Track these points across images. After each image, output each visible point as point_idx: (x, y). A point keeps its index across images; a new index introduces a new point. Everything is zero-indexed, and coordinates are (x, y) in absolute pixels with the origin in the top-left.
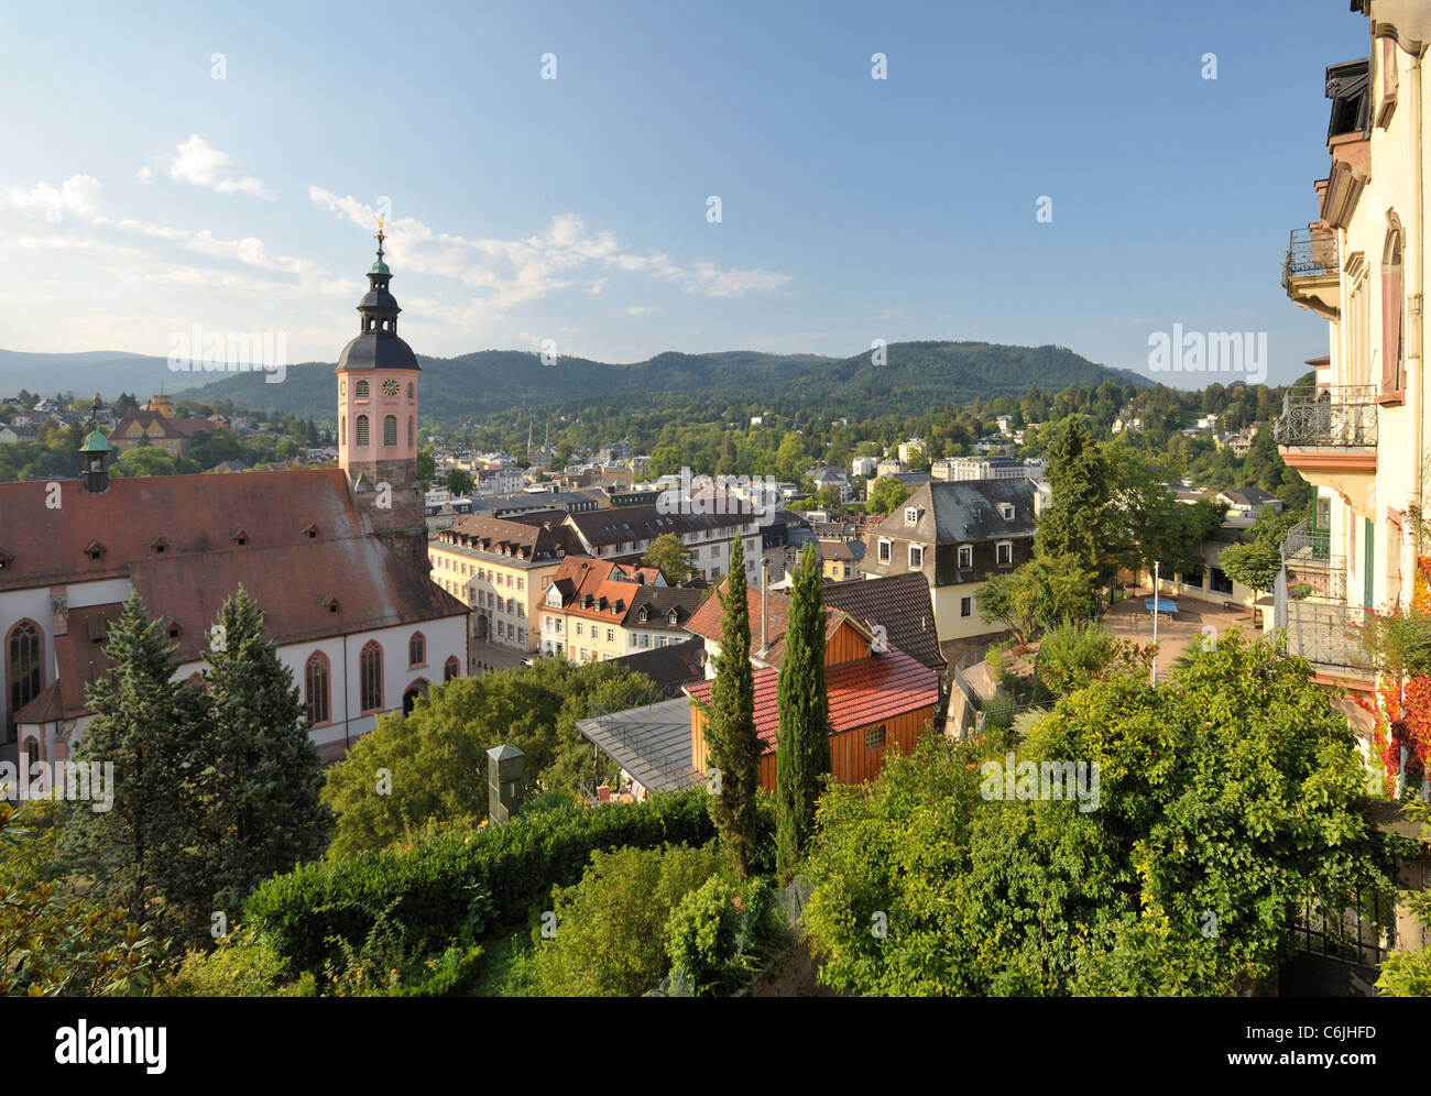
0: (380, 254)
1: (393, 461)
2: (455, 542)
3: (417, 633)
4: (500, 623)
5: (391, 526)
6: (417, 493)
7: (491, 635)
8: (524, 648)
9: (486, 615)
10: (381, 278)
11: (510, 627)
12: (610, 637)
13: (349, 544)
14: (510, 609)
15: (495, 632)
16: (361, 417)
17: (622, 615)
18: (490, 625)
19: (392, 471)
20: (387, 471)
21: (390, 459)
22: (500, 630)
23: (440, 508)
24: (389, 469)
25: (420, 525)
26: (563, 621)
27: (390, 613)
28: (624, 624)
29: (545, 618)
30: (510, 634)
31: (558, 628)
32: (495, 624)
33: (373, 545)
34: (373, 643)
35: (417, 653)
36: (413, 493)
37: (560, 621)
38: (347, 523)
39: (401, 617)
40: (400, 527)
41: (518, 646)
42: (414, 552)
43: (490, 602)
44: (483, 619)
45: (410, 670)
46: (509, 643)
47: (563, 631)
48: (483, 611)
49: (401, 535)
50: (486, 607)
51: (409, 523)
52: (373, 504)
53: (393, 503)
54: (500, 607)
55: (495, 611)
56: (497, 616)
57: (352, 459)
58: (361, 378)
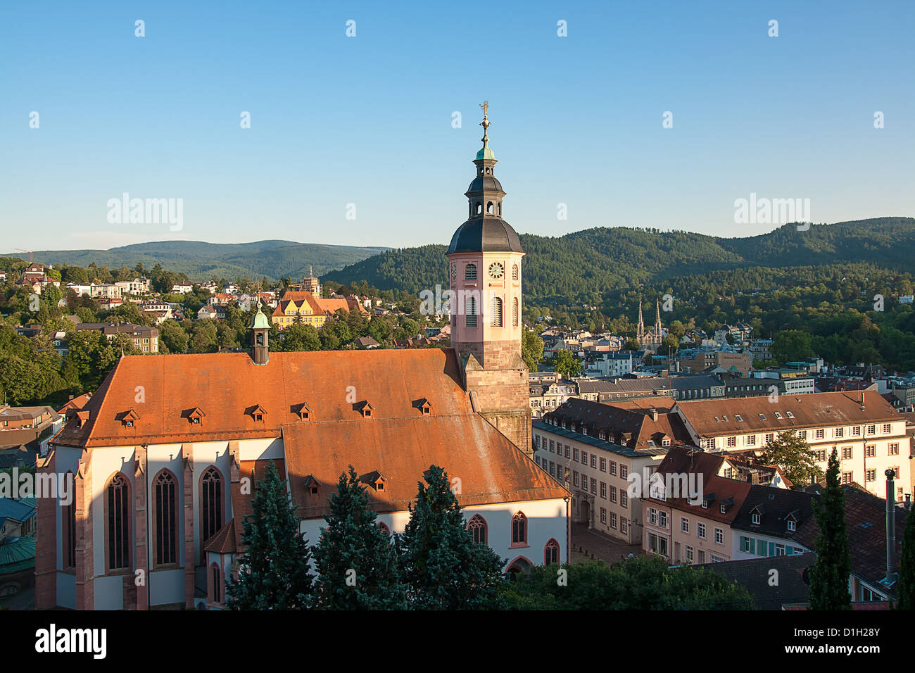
0: (485, 140)
1: (499, 343)
2: (559, 424)
3: (520, 513)
4: (603, 510)
5: (497, 406)
6: (521, 374)
7: (593, 522)
8: (626, 538)
9: (589, 500)
10: (487, 164)
11: (613, 515)
12: (719, 538)
13: (458, 421)
14: (613, 498)
15: (598, 519)
17: (733, 515)
18: (593, 511)
19: (498, 352)
20: (494, 352)
21: (497, 340)
22: (603, 518)
24: (495, 350)
25: (524, 407)
26: (668, 515)
27: (494, 490)
28: (734, 525)
29: (648, 509)
30: (613, 523)
31: (663, 523)
32: (598, 512)
33: (481, 423)
34: (480, 518)
35: (520, 531)
36: (518, 374)
37: (664, 514)
38: (457, 399)
39: (504, 495)
40: (504, 407)
41: (621, 536)
42: (518, 432)
43: (594, 488)
44: (585, 503)
45: (513, 547)
46: (611, 532)
47: (668, 526)
48: (586, 496)
49: (506, 414)
50: (589, 492)
51: (514, 404)
52: (480, 383)
53: (499, 384)
54: (603, 493)
55: (598, 498)
56: (599, 502)
57: (461, 340)
58: (471, 261)
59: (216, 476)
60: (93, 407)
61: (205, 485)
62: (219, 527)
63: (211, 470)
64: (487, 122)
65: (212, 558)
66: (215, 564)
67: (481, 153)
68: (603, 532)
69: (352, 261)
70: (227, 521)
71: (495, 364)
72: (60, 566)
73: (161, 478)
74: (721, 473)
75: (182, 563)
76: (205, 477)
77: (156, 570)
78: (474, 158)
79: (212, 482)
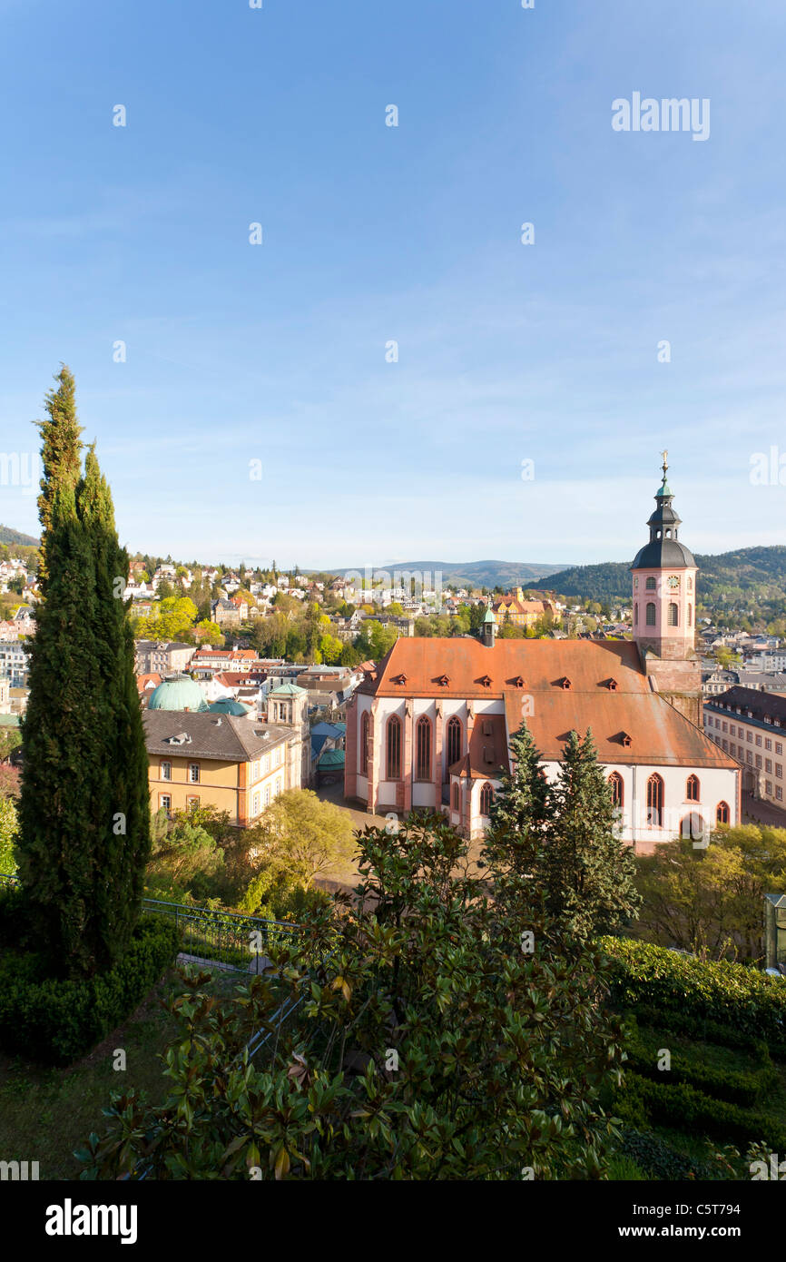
0: (664, 481)
1: (675, 639)
2: (725, 706)
3: (693, 775)
4: (768, 783)
5: (673, 688)
6: (694, 664)
7: (759, 792)
9: (754, 772)
10: (664, 499)
13: (639, 698)
16: (649, 604)
18: (758, 782)
19: (673, 646)
20: (670, 646)
21: (673, 636)
22: (768, 790)
24: (671, 644)
25: (697, 691)
27: (672, 755)
32: (763, 783)
33: (658, 701)
34: (656, 775)
35: (693, 790)
36: (691, 664)
38: (638, 681)
39: (679, 759)
40: (679, 690)
42: (691, 710)
43: (759, 763)
45: (687, 803)
48: (751, 769)
49: (680, 696)
50: (754, 766)
51: (687, 688)
52: (658, 669)
53: (674, 671)
55: (763, 772)
56: (764, 776)
57: (641, 635)
58: (651, 575)
59: (458, 723)
60: (380, 669)
61: (450, 727)
62: (458, 759)
63: (454, 719)
64: (666, 466)
65: (454, 779)
66: (456, 784)
67: (661, 491)
68: (768, 801)
69: (558, 571)
70: (464, 755)
71: (670, 655)
72: (359, 771)
73: (421, 720)
75: (434, 780)
76: (451, 722)
77: (417, 782)
78: (656, 494)
79: (455, 726)
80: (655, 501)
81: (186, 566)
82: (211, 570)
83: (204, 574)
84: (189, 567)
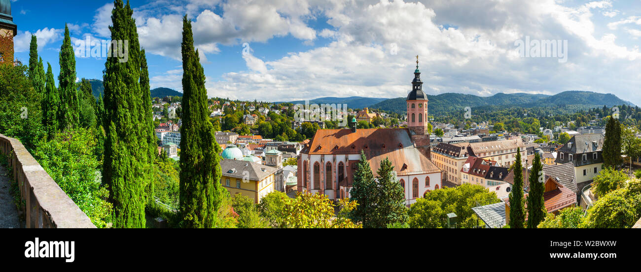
0: (417, 67)
1: (421, 126)
2: (438, 150)
3: (427, 177)
4: (450, 175)
5: (421, 145)
6: (428, 136)
8: (457, 183)
10: (417, 74)
11: (453, 177)
12: (482, 182)
14: (453, 172)
15: (449, 178)
16: (412, 114)
17: (485, 175)
18: (447, 176)
22: (450, 178)
23: (433, 140)
25: (428, 145)
26: (469, 176)
27: (420, 170)
28: (486, 178)
29: (463, 175)
30: (453, 179)
31: (467, 178)
32: (449, 176)
34: (416, 178)
35: (427, 182)
37: (467, 176)
38: (410, 143)
40: (423, 145)
41: (455, 183)
42: (427, 153)
43: (447, 169)
44: (445, 174)
45: (425, 187)
46: (452, 182)
48: (445, 171)
49: (423, 147)
51: (425, 145)
52: (416, 138)
53: (422, 138)
54: (450, 171)
55: (449, 172)
56: (449, 173)
57: (410, 126)
58: (413, 103)
59: (343, 164)
60: (310, 143)
61: (339, 167)
62: (343, 179)
63: (341, 163)
65: (342, 188)
67: (416, 71)
68: (450, 182)
69: (381, 101)
70: (345, 177)
71: (421, 133)
72: (303, 185)
73: (328, 164)
74: (482, 164)
75: (333, 188)
76: (339, 164)
77: (327, 189)
78: (414, 72)
79: (341, 166)
80: (414, 75)
81: (234, 101)
82: (244, 103)
83: (241, 105)
84: (235, 102)
